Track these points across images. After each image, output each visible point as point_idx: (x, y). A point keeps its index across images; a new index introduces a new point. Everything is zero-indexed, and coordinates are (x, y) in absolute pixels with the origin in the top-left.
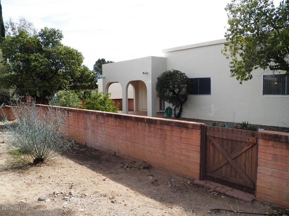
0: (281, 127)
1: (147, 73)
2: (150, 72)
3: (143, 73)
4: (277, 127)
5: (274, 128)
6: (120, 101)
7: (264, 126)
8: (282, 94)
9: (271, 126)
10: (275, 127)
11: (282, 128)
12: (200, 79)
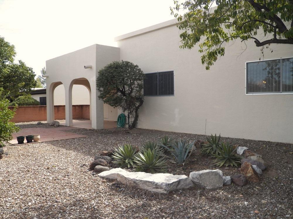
0: (275, 143)
1: (91, 67)
2: (94, 65)
3: (85, 66)
4: (269, 142)
5: (264, 144)
6: (75, 108)
7: (249, 140)
8: (275, 91)
9: (259, 141)
10: (265, 141)
11: (276, 145)
12: (160, 73)
